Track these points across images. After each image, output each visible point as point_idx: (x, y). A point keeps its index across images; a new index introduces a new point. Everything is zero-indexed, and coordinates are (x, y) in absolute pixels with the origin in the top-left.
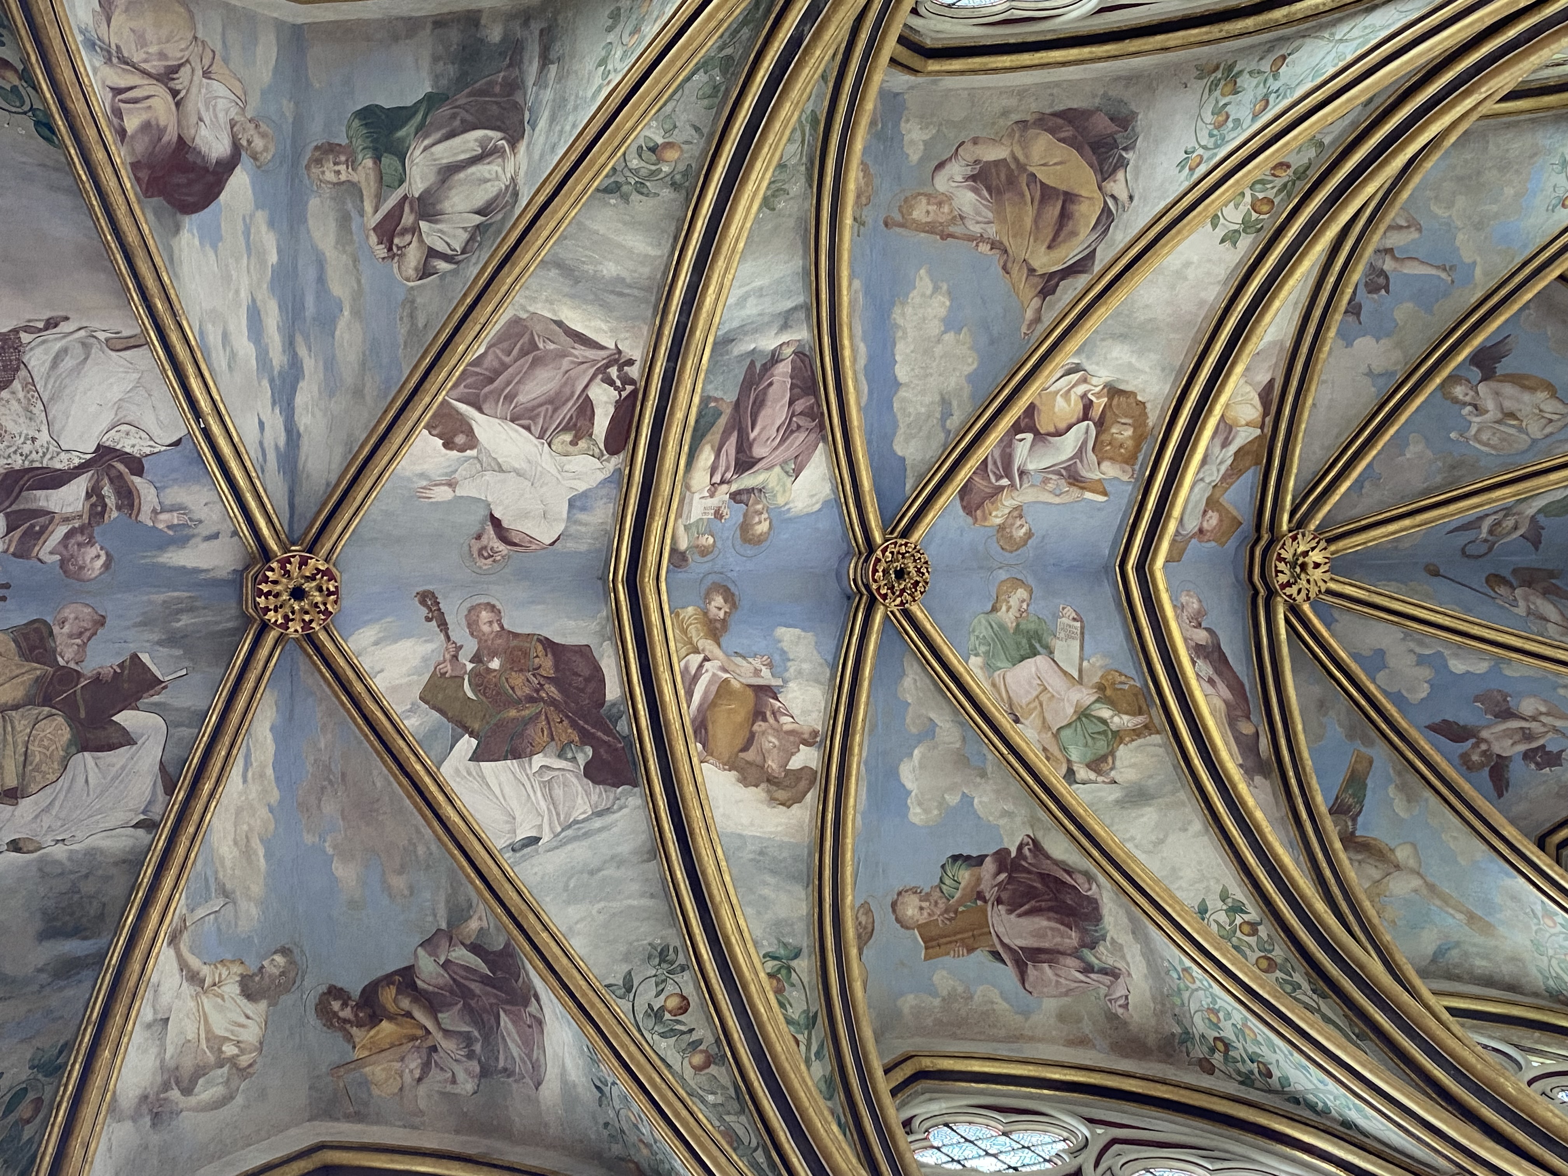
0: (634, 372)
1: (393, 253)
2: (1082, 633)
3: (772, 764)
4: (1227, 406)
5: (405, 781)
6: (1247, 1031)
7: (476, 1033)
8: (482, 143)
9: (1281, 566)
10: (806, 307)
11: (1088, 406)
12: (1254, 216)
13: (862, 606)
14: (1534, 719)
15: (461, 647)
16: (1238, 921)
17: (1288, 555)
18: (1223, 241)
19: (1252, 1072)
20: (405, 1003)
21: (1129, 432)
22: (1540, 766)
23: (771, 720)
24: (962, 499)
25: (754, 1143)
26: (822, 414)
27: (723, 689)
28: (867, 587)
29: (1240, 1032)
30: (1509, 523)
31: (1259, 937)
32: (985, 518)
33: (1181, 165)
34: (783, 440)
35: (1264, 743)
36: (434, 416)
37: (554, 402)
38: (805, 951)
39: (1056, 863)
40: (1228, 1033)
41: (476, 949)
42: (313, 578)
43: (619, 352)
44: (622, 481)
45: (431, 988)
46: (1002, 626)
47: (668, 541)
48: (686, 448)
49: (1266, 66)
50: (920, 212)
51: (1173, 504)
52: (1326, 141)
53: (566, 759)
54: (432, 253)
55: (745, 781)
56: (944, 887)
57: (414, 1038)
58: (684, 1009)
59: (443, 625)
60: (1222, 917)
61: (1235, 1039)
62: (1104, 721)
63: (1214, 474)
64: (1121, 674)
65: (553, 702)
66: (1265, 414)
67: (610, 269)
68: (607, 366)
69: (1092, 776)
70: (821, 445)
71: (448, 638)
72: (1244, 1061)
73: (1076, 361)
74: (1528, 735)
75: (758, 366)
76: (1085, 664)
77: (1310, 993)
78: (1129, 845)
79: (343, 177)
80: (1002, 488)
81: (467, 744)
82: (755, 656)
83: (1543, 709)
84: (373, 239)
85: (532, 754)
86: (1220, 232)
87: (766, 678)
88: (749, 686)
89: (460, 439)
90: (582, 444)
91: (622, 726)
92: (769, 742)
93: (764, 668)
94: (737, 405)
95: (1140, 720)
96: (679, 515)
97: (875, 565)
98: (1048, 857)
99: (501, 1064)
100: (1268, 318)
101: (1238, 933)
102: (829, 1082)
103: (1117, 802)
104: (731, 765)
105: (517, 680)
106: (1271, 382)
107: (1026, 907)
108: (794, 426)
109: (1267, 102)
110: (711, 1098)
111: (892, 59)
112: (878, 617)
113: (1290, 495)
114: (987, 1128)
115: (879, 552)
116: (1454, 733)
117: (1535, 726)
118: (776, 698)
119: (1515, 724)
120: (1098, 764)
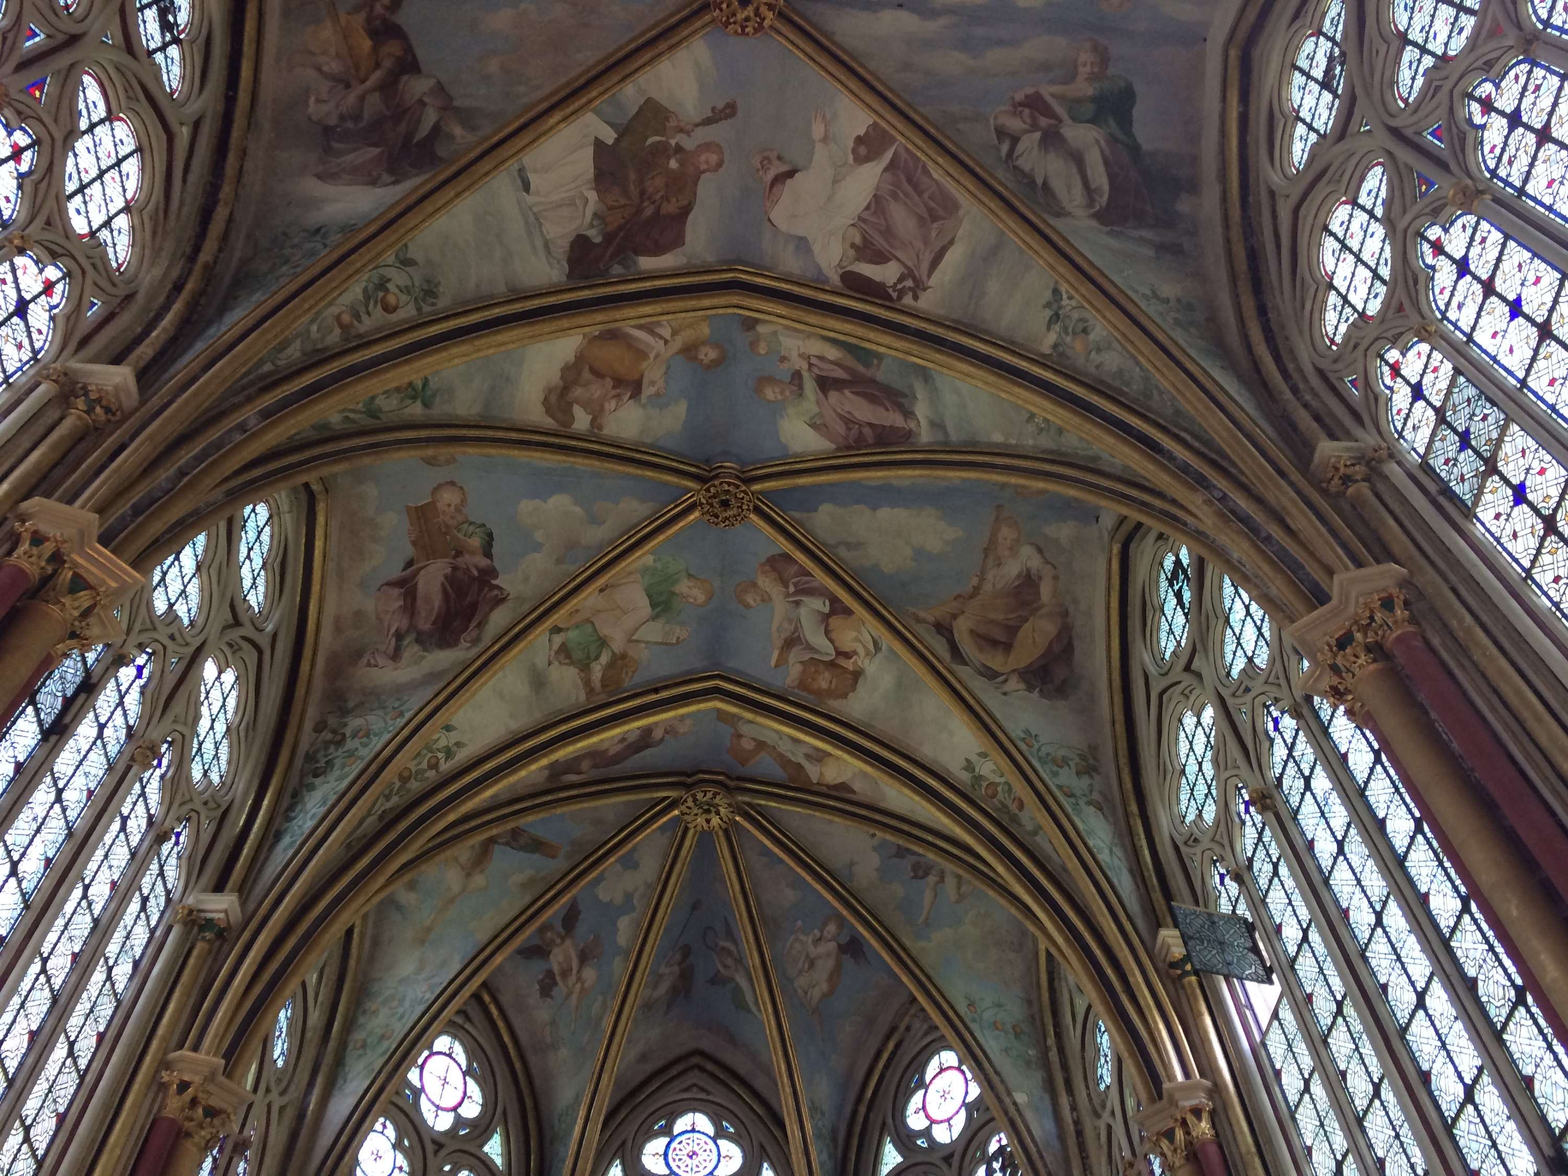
0: (908, 300)
1: (1017, 107)
2: (667, 644)
3: (578, 392)
4: (838, 758)
5: (582, 81)
6: (352, 759)
7: (362, 125)
8: (1098, 190)
9: (709, 795)
10: (946, 443)
11: (847, 655)
12: (984, 784)
13: (701, 472)
14: (579, 979)
15: (689, 136)
16: (440, 755)
17: (717, 800)
18: (967, 760)
19: (317, 762)
20: (387, 63)
21: (824, 685)
22: (541, 982)
23: (614, 392)
24: (780, 555)
25: (280, 363)
26: (859, 449)
27: (641, 354)
28: (716, 477)
29: (351, 754)
30: (729, 961)
31: (425, 771)
32: (764, 573)
33: (1027, 732)
34: (841, 417)
35: (573, 778)
36: (884, 131)
37: (888, 232)
38: (428, 412)
39: (486, 617)
40: (350, 744)
41: (436, 129)
42: (757, 13)
43: (925, 289)
44: (819, 284)
45: (401, 87)
46: (676, 581)
47: (767, 317)
48: (842, 338)
49: (1096, 796)
50: (1006, 533)
52: (1038, 839)
53: (592, 220)
54: (1015, 140)
55: (566, 369)
56: (466, 526)
57: (357, 67)
58: (388, 309)
59: (707, 122)
60: (443, 743)
61: (345, 749)
62: (597, 658)
63: (785, 747)
64: (634, 672)
65: (639, 211)
66: (828, 787)
67: (993, 287)
68: (914, 279)
69: (556, 647)
70: (833, 446)
71: (697, 125)
72: (326, 756)
73: (884, 648)
74: (565, 973)
75: (902, 400)
77: (383, 808)
78: (500, 675)
79: (1081, 69)
80: (786, 585)
81: (609, 136)
82: (666, 382)
83: (586, 985)
84: (1030, 91)
85: (598, 191)
86: (974, 758)
87: (648, 391)
88: (642, 376)
89: (863, 150)
90: (852, 253)
91: (617, 269)
92: (597, 390)
93: (655, 389)
94: (872, 381)
95: (597, 685)
96: (787, 328)
97: (734, 484)
98: (491, 610)
99: (336, 145)
100: (907, 791)
101: (430, 755)
102: (325, 426)
103: (534, 665)
104: (580, 357)
105: (659, 182)
106: (854, 792)
107: (450, 590)
108: (851, 425)
109: (1070, 796)
110: (314, 328)
111: (1126, 517)
112: (690, 484)
113: (763, 802)
114: (270, 550)
115: (744, 488)
116: (570, 919)
117: (572, 979)
118: (630, 398)
119: (575, 964)
120: (564, 651)
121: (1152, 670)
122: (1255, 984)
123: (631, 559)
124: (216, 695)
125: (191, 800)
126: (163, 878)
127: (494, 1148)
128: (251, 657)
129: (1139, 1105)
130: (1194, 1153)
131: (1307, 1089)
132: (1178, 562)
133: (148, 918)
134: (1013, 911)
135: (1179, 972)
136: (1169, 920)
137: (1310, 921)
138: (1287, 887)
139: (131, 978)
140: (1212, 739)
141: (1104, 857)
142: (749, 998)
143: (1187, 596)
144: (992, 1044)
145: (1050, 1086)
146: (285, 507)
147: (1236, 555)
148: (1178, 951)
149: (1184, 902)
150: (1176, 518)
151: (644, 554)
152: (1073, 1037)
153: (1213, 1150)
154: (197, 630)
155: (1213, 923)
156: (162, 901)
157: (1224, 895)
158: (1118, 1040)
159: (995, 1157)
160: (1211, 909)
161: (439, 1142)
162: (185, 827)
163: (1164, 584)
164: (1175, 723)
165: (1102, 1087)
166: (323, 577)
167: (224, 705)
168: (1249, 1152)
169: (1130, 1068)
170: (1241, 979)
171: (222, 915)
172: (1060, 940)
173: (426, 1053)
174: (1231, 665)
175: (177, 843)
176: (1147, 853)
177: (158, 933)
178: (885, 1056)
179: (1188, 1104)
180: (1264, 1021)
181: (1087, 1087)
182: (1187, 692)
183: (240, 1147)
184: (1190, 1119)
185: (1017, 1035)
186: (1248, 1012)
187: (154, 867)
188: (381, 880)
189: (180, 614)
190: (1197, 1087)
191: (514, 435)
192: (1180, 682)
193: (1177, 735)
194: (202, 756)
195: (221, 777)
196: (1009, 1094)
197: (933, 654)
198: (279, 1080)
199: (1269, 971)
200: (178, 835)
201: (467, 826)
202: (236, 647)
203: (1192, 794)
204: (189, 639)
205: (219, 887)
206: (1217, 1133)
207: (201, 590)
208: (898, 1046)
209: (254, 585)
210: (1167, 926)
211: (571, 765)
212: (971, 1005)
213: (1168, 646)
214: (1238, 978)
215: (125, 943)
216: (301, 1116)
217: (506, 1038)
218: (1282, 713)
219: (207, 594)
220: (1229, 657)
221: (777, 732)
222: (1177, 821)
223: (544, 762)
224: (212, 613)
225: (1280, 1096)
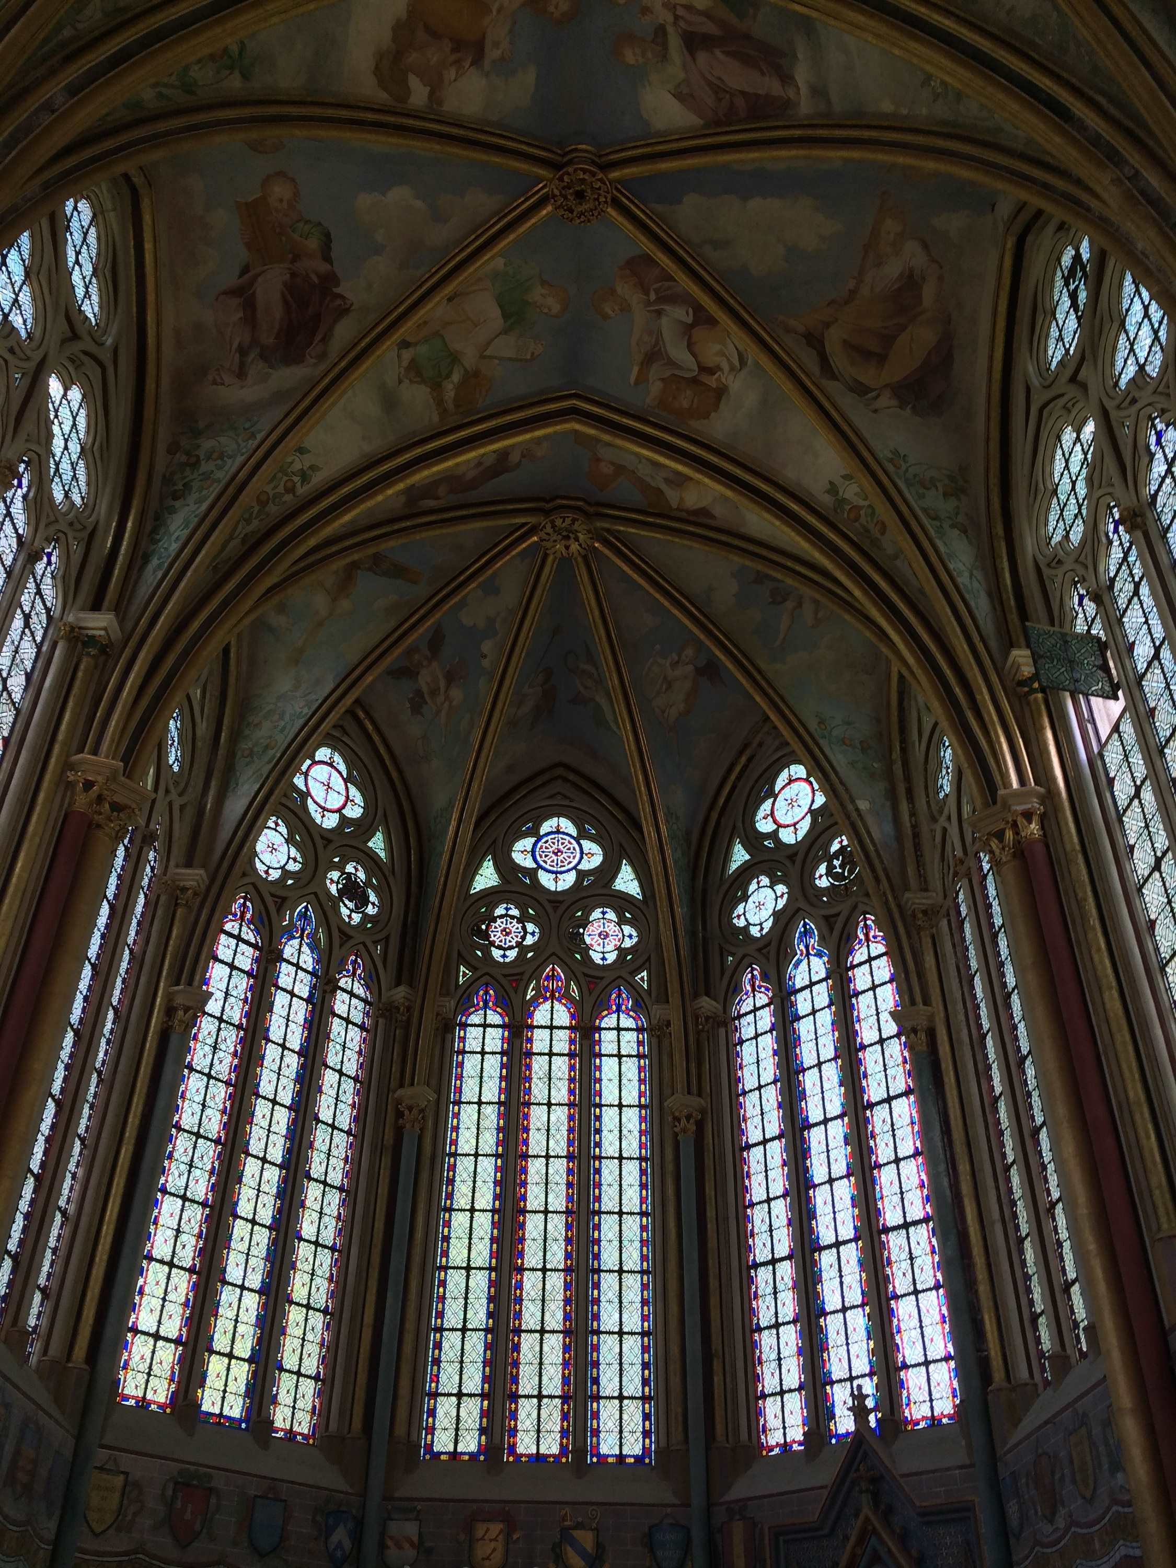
2: (521, 360)
3: (413, 57)
4: (698, 482)
6: (209, 481)
9: (568, 521)
10: (828, 115)
11: (711, 371)
12: (848, 507)
13: (553, 156)
14: (447, 698)
16: (296, 479)
17: (576, 526)
18: (831, 483)
19: (174, 485)
21: (686, 404)
22: (411, 700)
23: (453, 57)
24: (640, 256)
26: (730, 124)
27: (482, 6)
28: (570, 162)
29: (206, 476)
30: (590, 683)
31: (283, 495)
32: (623, 277)
33: (896, 452)
35: (430, 503)
38: (248, 84)
39: (331, 329)
40: (205, 467)
46: (529, 289)
49: (961, 518)
50: (890, 226)
51: (624, 438)
52: (898, 563)
56: (301, 225)
60: (297, 466)
61: (201, 471)
62: (448, 376)
63: (644, 471)
64: (487, 391)
66: (688, 512)
69: (405, 364)
70: (702, 122)
72: (183, 479)
73: (749, 362)
74: (434, 693)
75: (781, 61)
76: (497, 361)
77: (244, 532)
78: (350, 393)
80: (646, 292)
82: (511, 43)
83: (454, 703)
86: (838, 481)
87: (492, 54)
88: (484, 38)
92: (433, 54)
93: (499, 52)
94: (747, 37)
95: (450, 405)
97: (590, 171)
98: (336, 322)
100: (767, 516)
101: (285, 478)
102: (138, 104)
103: (383, 383)
104: (412, 13)
106: (713, 517)
107: (290, 299)
108: (721, 95)
109: (934, 519)
111: (1025, 204)
112: (541, 172)
113: (622, 528)
114: (98, 254)
115: (600, 176)
116: (436, 642)
117: (441, 698)
118: (472, 65)
119: (442, 684)
120: (414, 370)
121: (1035, 381)
122: (1100, 700)
123: (479, 263)
124: (64, 413)
125: (57, 521)
126: (42, 597)
127: (377, 843)
128: (94, 372)
129: (974, 811)
130: (1021, 852)
131: (1137, 795)
132: (1077, 257)
133: (32, 634)
134: (868, 634)
135: (1026, 689)
136: (1022, 641)
137: (1164, 639)
138: (1145, 606)
139: (26, 689)
140: (1089, 456)
141: (963, 580)
142: (609, 717)
143: (1082, 296)
144: (840, 759)
145: (892, 795)
146: (108, 205)
147: (1140, 246)
148: (1027, 670)
149: (1039, 623)
150: (1078, 203)
151: (492, 258)
152: (918, 752)
153: (1040, 849)
154: (35, 344)
155: (1066, 642)
156: (44, 617)
157: (1081, 616)
158: (960, 752)
159: (836, 855)
160: (1067, 629)
161: (327, 837)
162: (55, 548)
163: (1059, 283)
164: (1052, 440)
165: (942, 795)
166: (157, 286)
167: (74, 425)
168: (1074, 850)
169: (968, 776)
170: (1086, 696)
171: (102, 633)
172: (911, 660)
173: (308, 762)
174: (1120, 374)
175: (49, 563)
176: (1007, 575)
177: (44, 648)
178: (738, 769)
179: (1020, 808)
180: (1104, 732)
181: (928, 796)
182: (1070, 405)
183: (148, 839)
184: (1021, 821)
185: (863, 750)
186: (1089, 726)
187: (31, 585)
188: (250, 603)
189: (15, 325)
190: (1032, 793)
191: (344, 113)
192: (1062, 395)
193: (1054, 452)
194: (60, 477)
195: (83, 498)
196: (853, 801)
197: (799, 366)
198: (176, 783)
199: (1115, 687)
200: (49, 555)
201: (328, 551)
202: (78, 362)
203: (1061, 514)
204: (29, 353)
205: (96, 606)
206: (1045, 835)
207: (34, 299)
208: (750, 760)
209: (87, 295)
210: (1019, 647)
211: (428, 490)
212: (821, 722)
213: (1055, 353)
214: (1083, 694)
215: (14, 657)
216: (201, 812)
217: (382, 750)
218: (1167, 426)
219: (40, 304)
220: (1119, 363)
221: (637, 455)
222: (1043, 543)
223: (401, 486)
224: (48, 326)
225: (1110, 801)
